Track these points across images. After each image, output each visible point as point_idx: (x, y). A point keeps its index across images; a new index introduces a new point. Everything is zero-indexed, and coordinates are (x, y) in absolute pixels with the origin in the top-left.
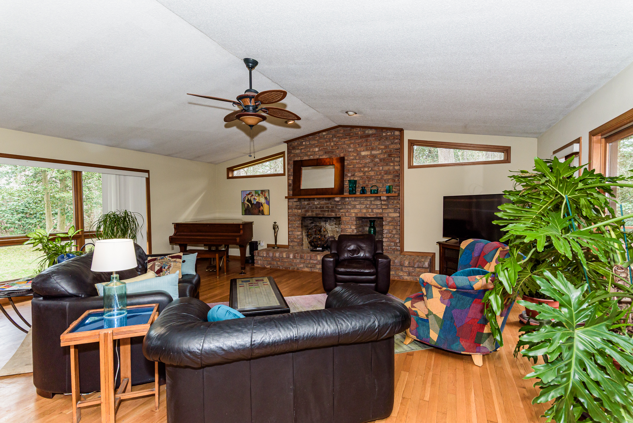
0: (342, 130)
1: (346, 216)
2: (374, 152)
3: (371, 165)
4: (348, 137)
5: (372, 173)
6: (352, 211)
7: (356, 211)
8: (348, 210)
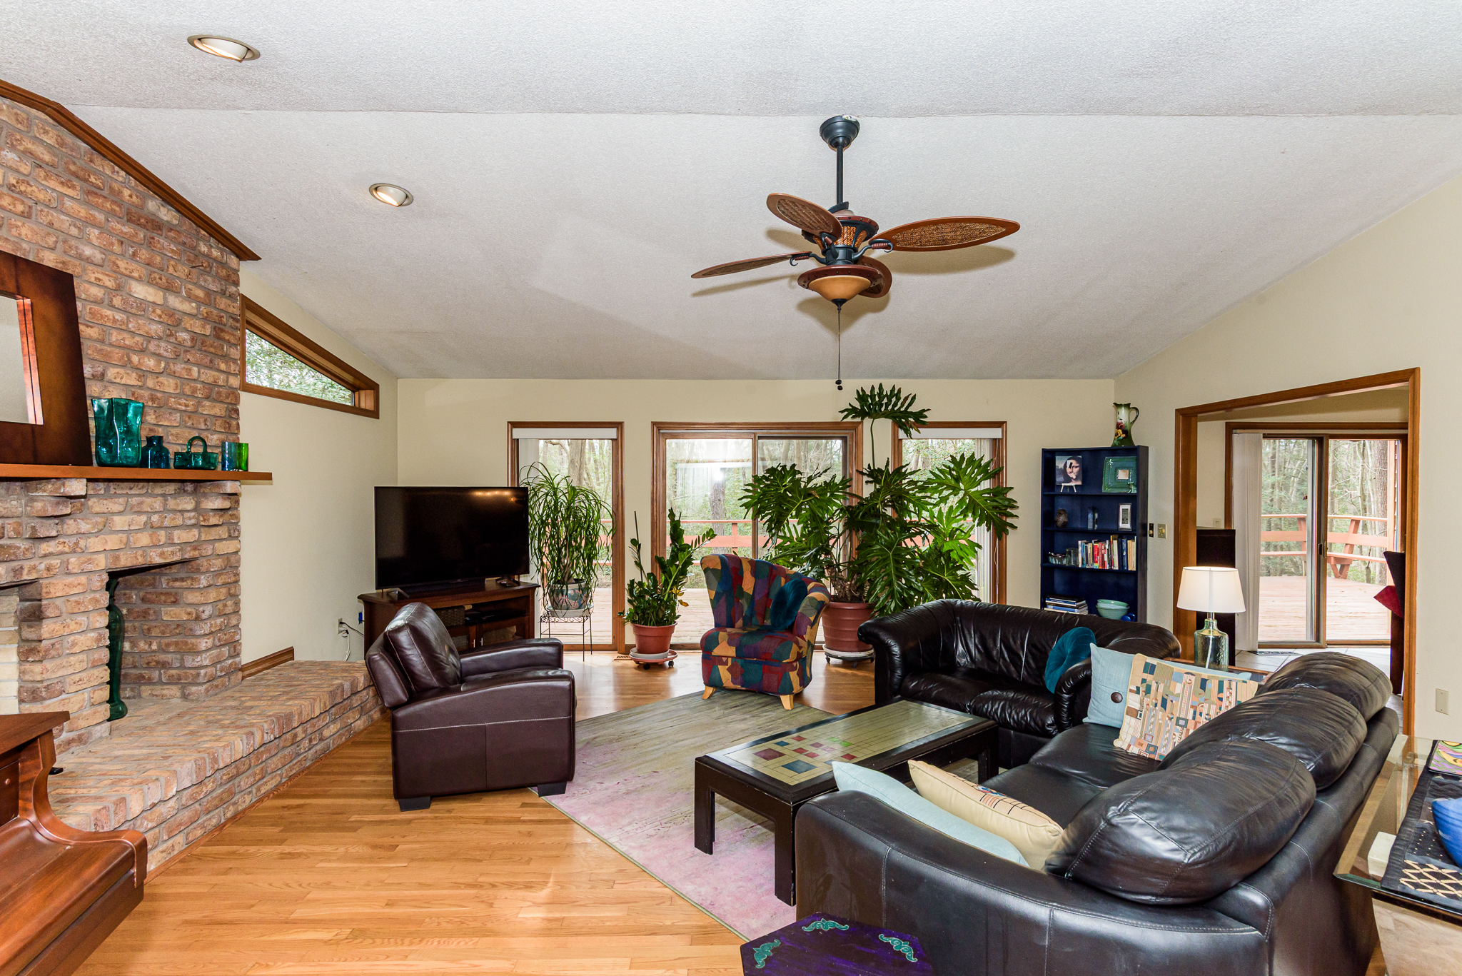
0: (52, 134)
1: (69, 574)
2: (174, 302)
3: (165, 349)
4: (76, 182)
5: (169, 385)
6: (95, 544)
7: (113, 542)
8: (77, 544)
